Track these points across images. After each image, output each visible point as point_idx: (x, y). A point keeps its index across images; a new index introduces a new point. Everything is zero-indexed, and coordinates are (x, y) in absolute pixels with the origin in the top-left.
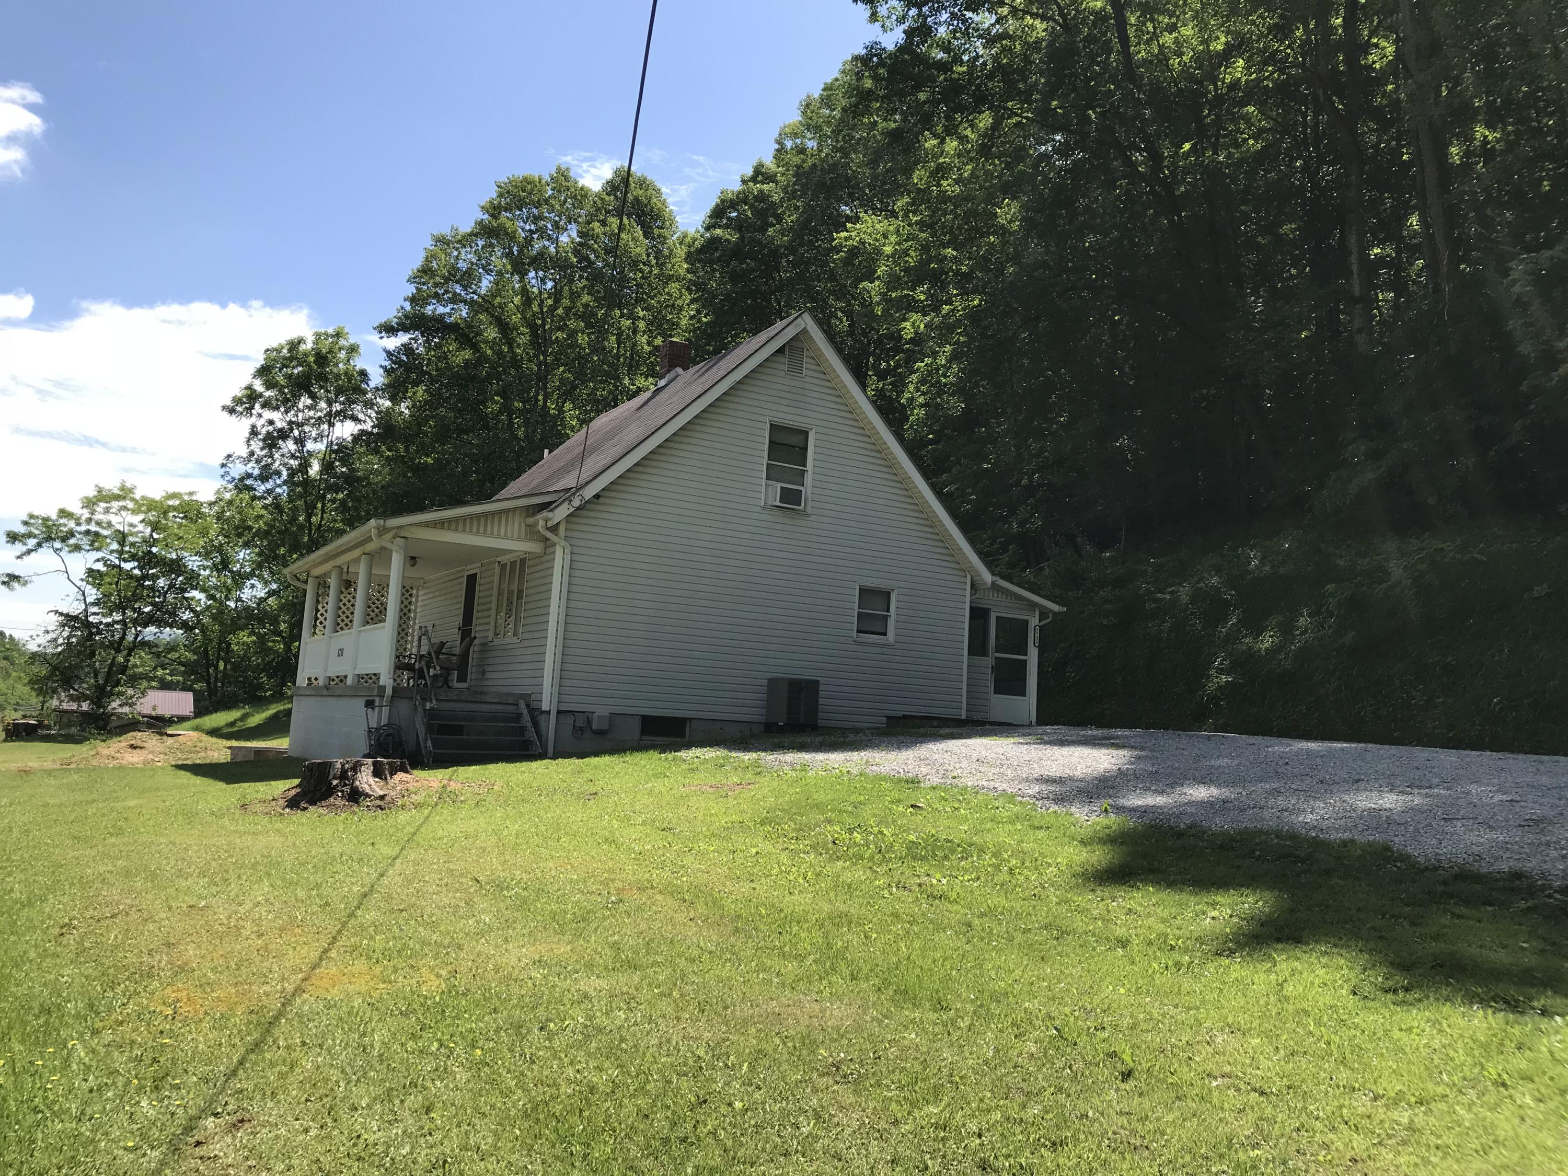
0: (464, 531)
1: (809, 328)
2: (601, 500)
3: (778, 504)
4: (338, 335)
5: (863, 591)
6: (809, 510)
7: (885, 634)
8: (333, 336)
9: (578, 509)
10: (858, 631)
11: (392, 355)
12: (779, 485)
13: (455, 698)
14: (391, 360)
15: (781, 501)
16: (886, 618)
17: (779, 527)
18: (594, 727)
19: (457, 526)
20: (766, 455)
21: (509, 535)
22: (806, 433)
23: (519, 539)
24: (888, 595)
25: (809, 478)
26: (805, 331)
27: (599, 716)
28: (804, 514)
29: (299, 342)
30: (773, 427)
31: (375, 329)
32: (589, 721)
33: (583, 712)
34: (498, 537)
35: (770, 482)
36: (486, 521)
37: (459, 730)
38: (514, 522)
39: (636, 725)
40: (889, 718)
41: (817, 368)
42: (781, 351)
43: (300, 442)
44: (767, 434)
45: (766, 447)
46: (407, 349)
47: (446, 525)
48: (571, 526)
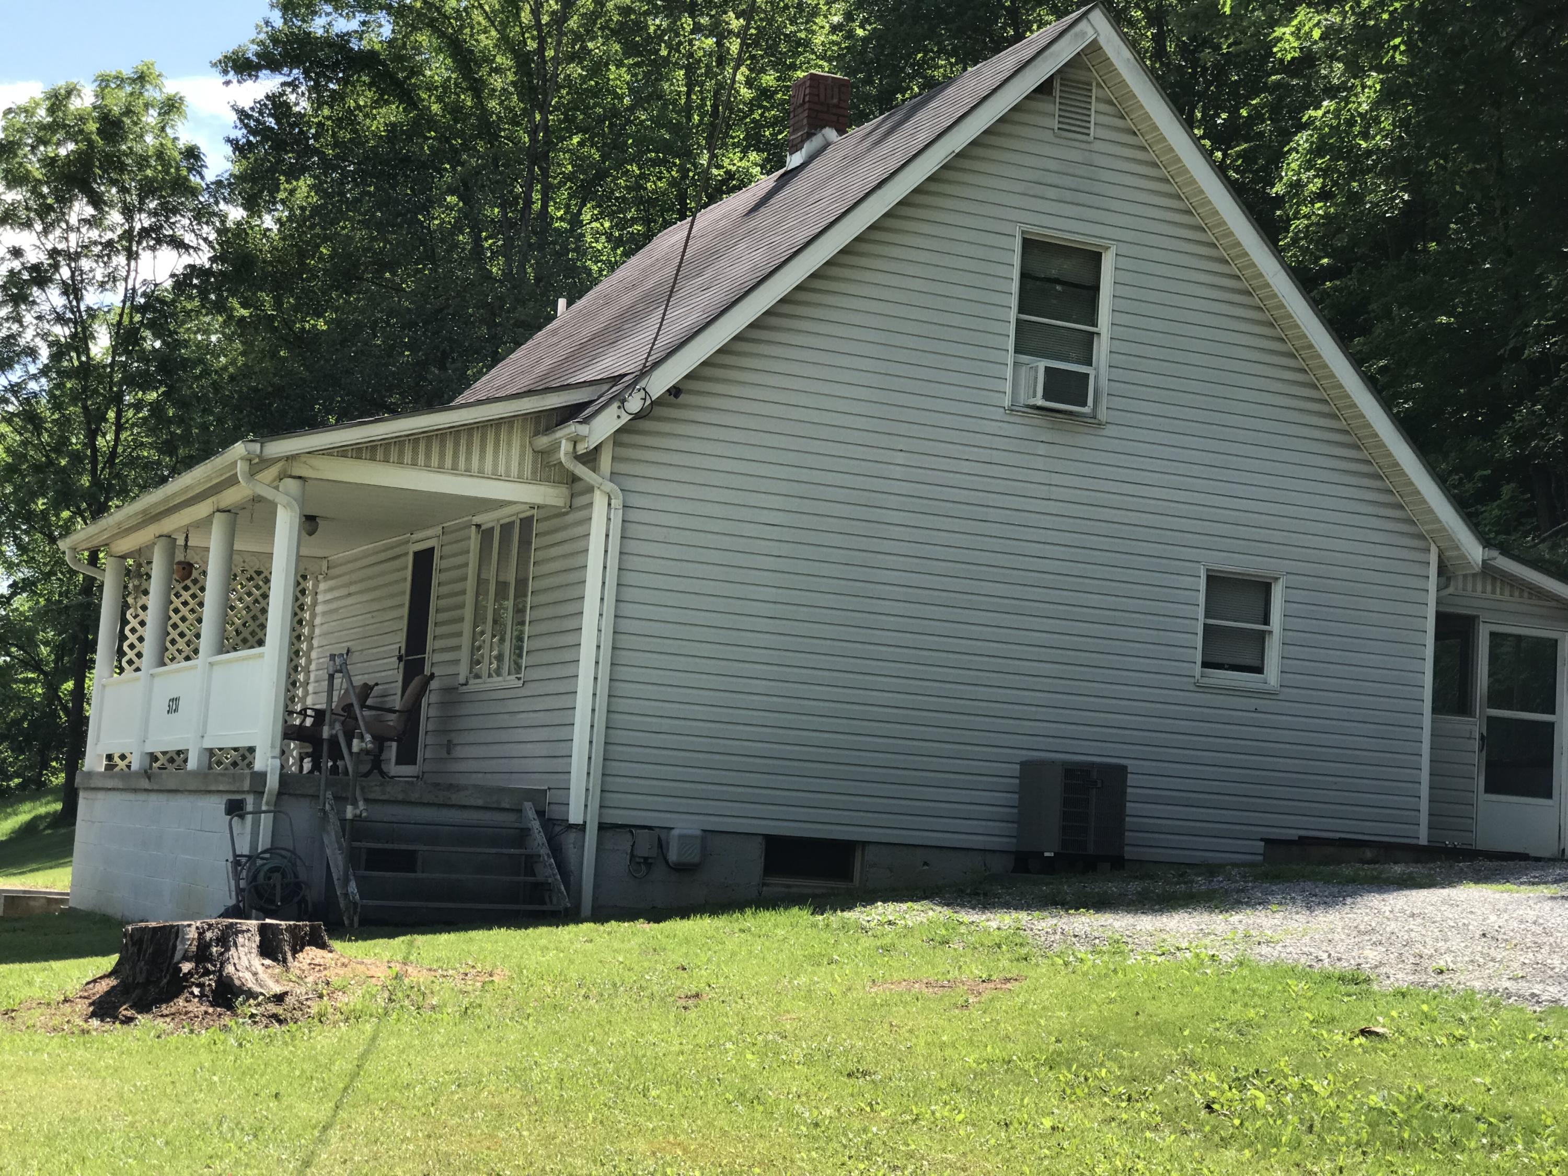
1: (1102, 41)
2: (683, 398)
3: (1040, 402)
4: (141, 78)
5: (1215, 581)
6: (1103, 415)
7: (1259, 670)
8: (134, 81)
9: (637, 417)
10: (1205, 665)
11: (249, 117)
12: (1042, 364)
13: (400, 797)
14: (246, 126)
15: (1046, 397)
16: (1261, 638)
17: (1042, 449)
18: (673, 856)
20: (1014, 302)
21: (501, 469)
22: (1095, 258)
23: (521, 479)
24: (1264, 588)
25: (1102, 349)
26: (1094, 48)
27: (681, 837)
28: (1093, 422)
29: (69, 93)
30: (1028, 244)
31: (214, 65)
32: (662, 846)
33: (650, 828)
34: (481, 474)
35: (1024, 358)
36: (457, 445)
37: (407, 861)
38: (509, 444)
39: (755, 853)
40: (1269, 842)
41: (1119, 123)
42: (1044, 89)
43: (72, 290)
44: (1016, 260)
45: (1015, 287)
47: (380, 454)
48: (624, 452)
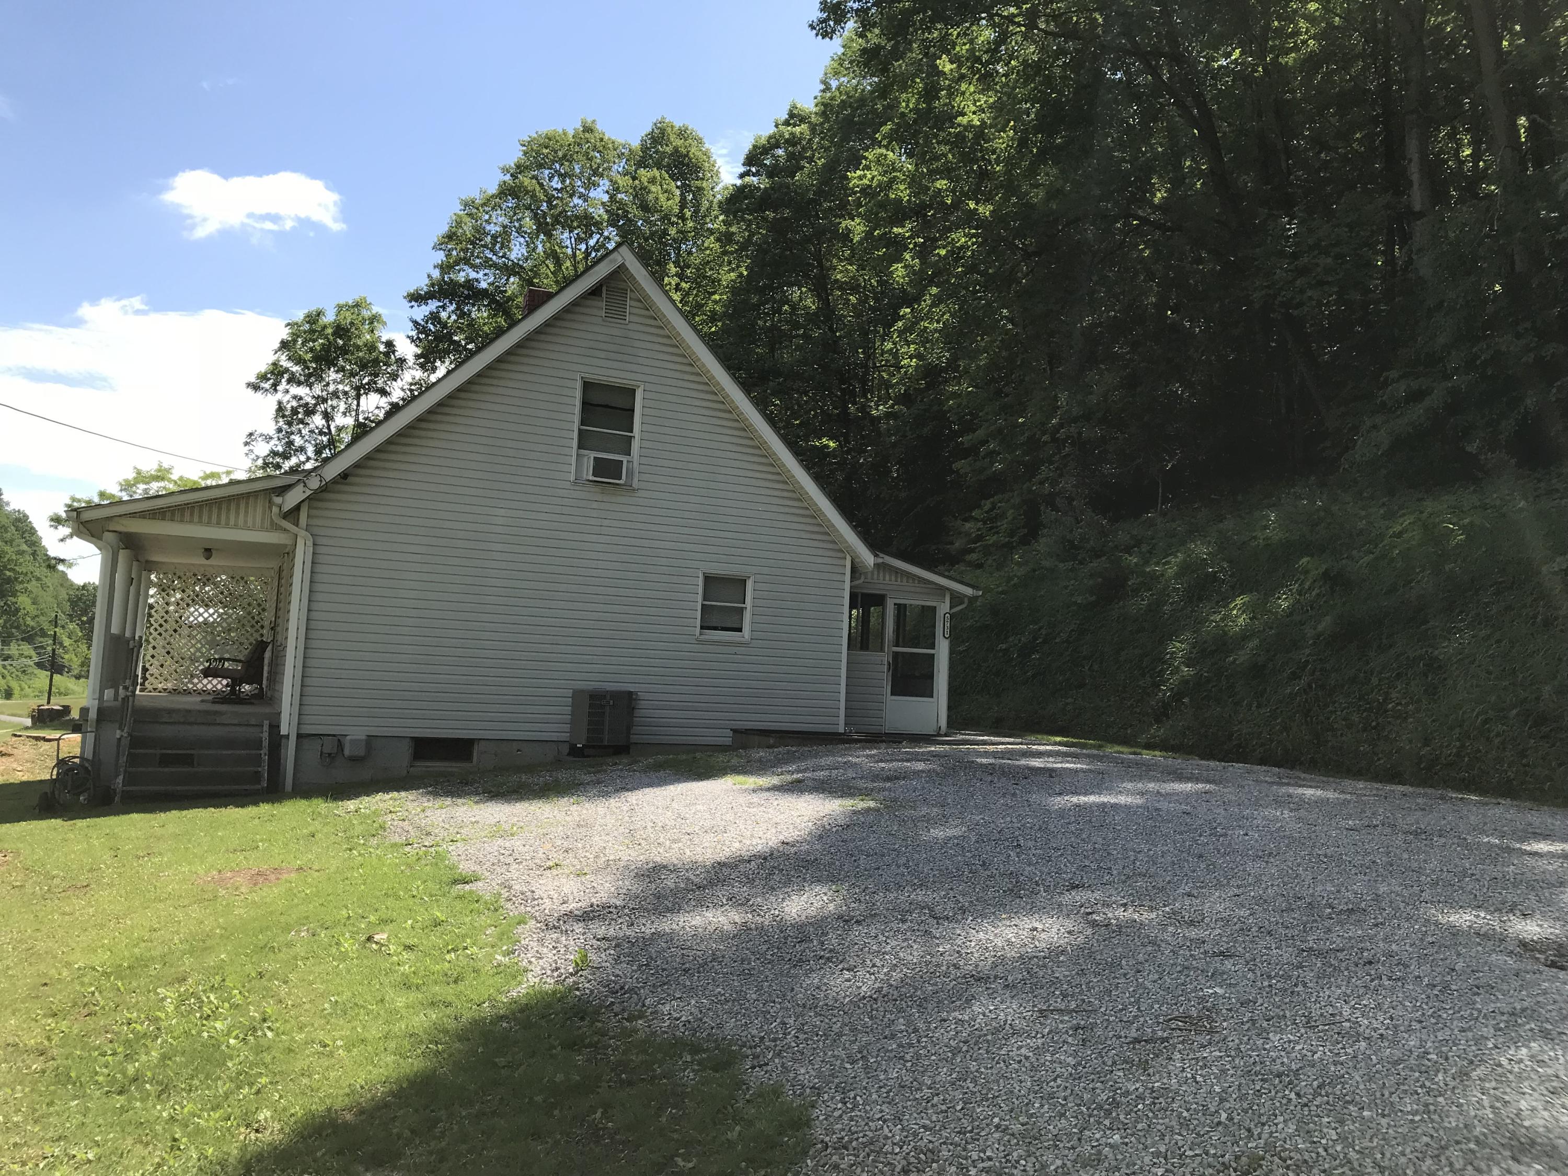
0: (191, 522)
1: (628, 265)
2: (350, 479)
3: (592, 478)
4: (357, 305)
5: (709, 580)
6: (635, 484)
7: (740, 630)
8: (353, 307)
9: (316, 492)
10: (702, 628)
11: (420, 324)
12: (593, 455)
13: (182, 720)
14: (418, 329)
15: (594, 475)
16: (741, 611)
17: (595, 505)
18: (347, 752)
19: (183, 515)
20: (577, 419)
21: (250, 523)
22: (632, 392)
23: (263, 529)
24: (743, 582)
25: (635, 445)
26: (622, 268)
27: (351, 740)
28: (629, 488)
29: (318, 315)
30: (587, 386)
31: (405, 298)
32: (340, 746)
33: (334, 735)
34: (236, 526)
35: (583, 452)
36: (220, 509)
37: (188, 760)
38: (255, 510)
39: (405, 751)
40: (735, 731)
41: (646, 313)
42: (595, 292)
43: (327, 416)
44: (578, 394)
45: (577, 409)
46: (434, 317)
47: (168, 515)
48: (314, 512)
